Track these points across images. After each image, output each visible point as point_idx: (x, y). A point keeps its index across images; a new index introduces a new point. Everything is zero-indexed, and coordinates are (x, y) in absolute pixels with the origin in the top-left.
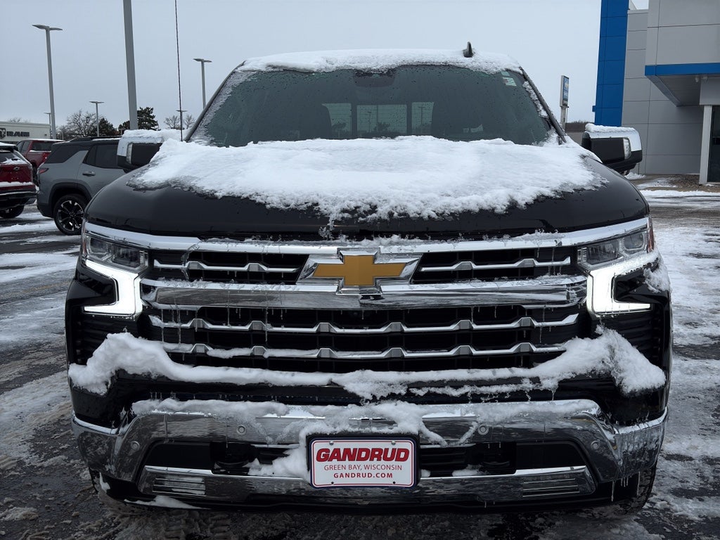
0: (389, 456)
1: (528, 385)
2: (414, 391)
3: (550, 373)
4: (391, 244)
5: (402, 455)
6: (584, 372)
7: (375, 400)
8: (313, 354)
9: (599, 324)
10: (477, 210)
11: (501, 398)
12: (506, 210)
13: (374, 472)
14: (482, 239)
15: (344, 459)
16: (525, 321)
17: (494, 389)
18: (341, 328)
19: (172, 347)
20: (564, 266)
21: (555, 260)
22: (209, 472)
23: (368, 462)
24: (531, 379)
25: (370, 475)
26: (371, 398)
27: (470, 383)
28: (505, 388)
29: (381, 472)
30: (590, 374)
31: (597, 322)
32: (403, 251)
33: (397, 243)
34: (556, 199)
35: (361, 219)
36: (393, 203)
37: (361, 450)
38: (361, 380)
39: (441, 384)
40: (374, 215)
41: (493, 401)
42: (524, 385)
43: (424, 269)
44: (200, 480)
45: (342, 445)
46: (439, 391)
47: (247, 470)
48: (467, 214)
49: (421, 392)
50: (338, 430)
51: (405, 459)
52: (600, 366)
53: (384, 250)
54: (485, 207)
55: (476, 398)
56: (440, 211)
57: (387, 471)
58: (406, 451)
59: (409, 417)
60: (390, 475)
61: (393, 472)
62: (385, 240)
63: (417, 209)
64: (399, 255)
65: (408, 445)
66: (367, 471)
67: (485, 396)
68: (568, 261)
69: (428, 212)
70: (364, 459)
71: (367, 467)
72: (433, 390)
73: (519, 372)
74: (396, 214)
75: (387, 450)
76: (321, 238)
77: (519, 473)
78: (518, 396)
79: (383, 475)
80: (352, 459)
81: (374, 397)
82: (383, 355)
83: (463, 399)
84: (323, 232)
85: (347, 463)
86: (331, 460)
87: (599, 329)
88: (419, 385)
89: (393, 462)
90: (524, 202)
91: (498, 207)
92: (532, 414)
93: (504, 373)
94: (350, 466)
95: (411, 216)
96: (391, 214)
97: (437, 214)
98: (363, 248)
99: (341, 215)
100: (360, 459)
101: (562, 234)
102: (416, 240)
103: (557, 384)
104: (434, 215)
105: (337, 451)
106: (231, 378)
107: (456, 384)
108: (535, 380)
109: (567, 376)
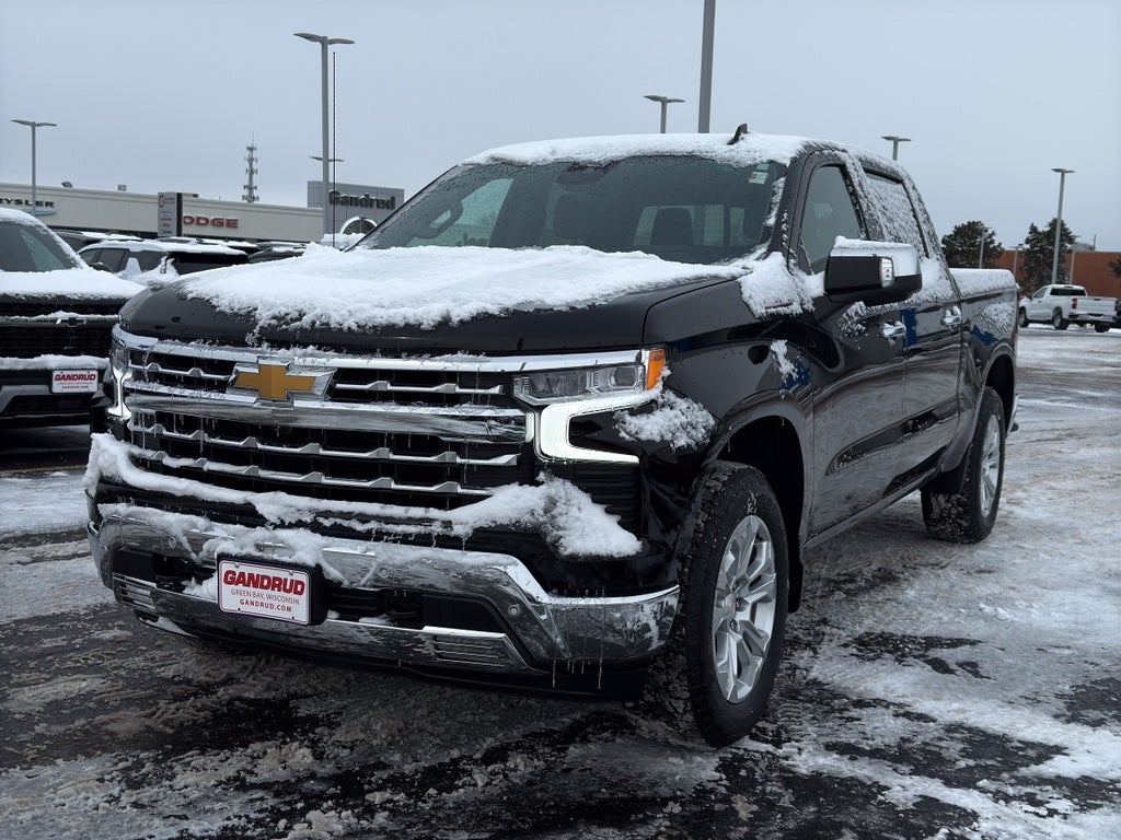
0: (288, 587)
1: (437, 529)
2: (321, 520)
3: (465, 518)
4: (305, 355)
5: (299, 587)
6: (505, 522)
7: (282, 525)
8: (243, 470)
9: (544, 470)
10: (402, 324)
11: (405, 539)
12: (434, 326)
13: (276, 603)
14: (400, 357)
15: (248, 585)
16: (449, 456)
17: (400, 529)
18: (263, 444)
19: (136, 451)
20: (493, 396)
21: (480, 388)
22: (154, 585)
23: (269, 591)
24: (443, 522)
25: (272, 606)
26: (278, 522)
27: (378, 518)
28: (412, 529)
29: (281, 604)
30: (514, 525)
31: (542, 467)
32: (316, 364)
33: (311, 355)
34: (501, 318)
35: (284, 326)
36: (318, 311)
37: (264, 577)
38: (273, 502)
39: (348, 516)
40: (298, 323)
41: (395, 541)
42: (433, 528)
43: (338, 386)
44: (148, 593)
45: (247, 569)
46: (346, 523)
47: (184, 587)
48: (390, 329)
49: (327, 523)
50: (244, 552)
51: (301, 593)
52: (527, 518)
53: (299, 361)
54: (412, 321)
55: (379, 536)
56: (363, 323)
57: (287, 604)
58: (302, 583)
59: (307, 547)
60: (289, 609)
61: (293, 606)
62: (299, 351)
63: (339, 319)
64: (312, 368)
65: (303, 577)
66: (270, 601)
67: (388, 534)
68: (496, 390)
69: (350, 323)
70: (266, 588)
71: (269, 597)
72: (339, 521)
73: (434, 513)
74: (318, 323)
75: (286, 580)
76: (246, 345)
77: (428, 629)
78: (423, 540)
79: (283, 608)
80: (255, 586)
81: (282, 521)
82: (300, 478)
83: (366, 536)
84: (249, 338)
85: (251, 589)
86: (237, 584)
87: (542, 476)
88: (327, 514)
89: (291, 595)
90: (457, 319)
91: (425, 322)
92: (434, 562)
93: (417, 512)
94: (254, 594)
95: (332, 326)
96: (313, 323)
97: (359, 326)
98: (279, 357)
99: (268, 322)
100: (262, 587)
101: (488, 358)
102: (331, 353)
103: (471, 532)
104: (354, 327)
105: (242, 574)
106: (171, 488)
107: (364, 518)
108: (448, 524)
109: (484, 523)
